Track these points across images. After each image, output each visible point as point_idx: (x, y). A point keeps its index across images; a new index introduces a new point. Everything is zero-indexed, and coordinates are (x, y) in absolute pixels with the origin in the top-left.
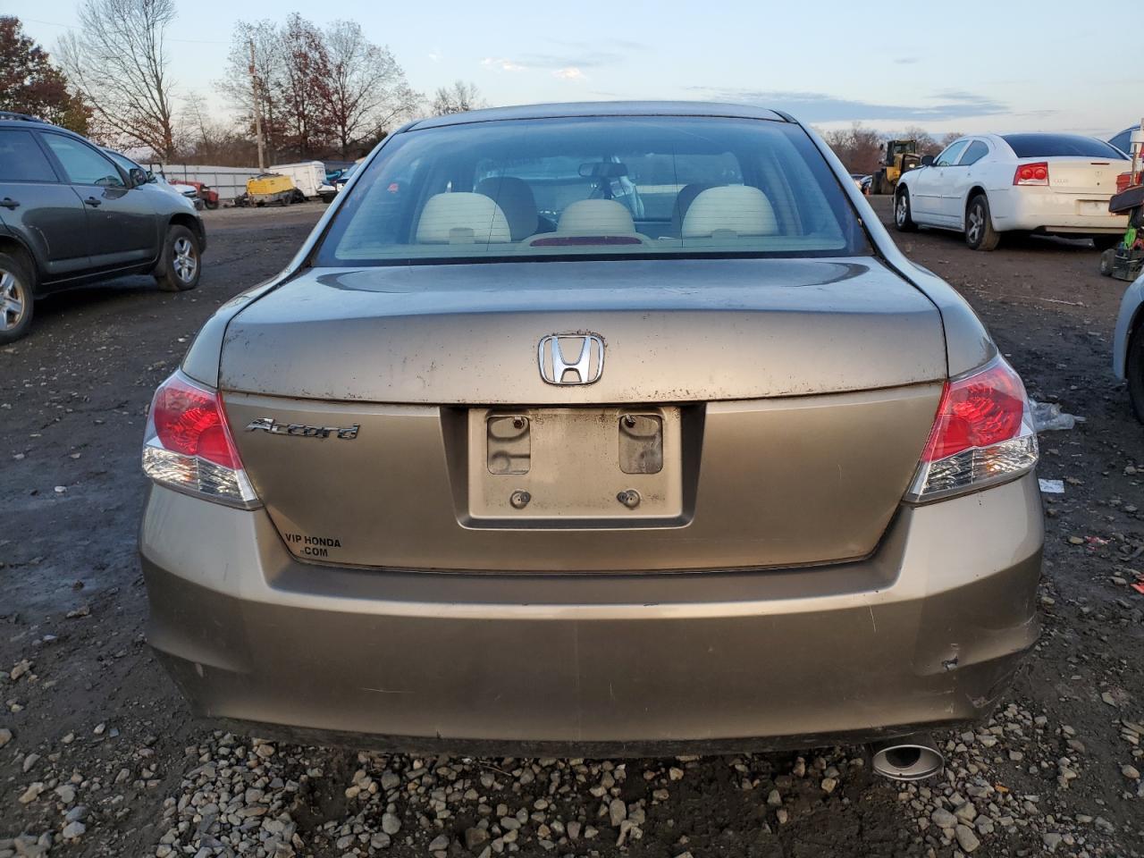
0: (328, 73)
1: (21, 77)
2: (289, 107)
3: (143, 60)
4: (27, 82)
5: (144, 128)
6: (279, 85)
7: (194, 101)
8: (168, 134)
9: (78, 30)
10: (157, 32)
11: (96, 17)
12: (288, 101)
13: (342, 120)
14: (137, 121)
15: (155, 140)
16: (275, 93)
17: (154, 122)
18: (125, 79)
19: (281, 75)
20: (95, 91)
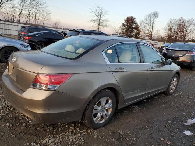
0: (184, 27)
1: (133, 26)
2: (175, 33)
3: (151, 24)
4: (134, 27)
5: (149, 35)
6: (174, 29)
7: (158, 31)
8: (152, 36)
9: (144, 19)
10: (155, 20)
11: (147, 18)
12: (175, 32)
13: (185, 36)
14: (148, 33)
15: (149, 37)
16: (173, 30)
17: (150, 34)
18: (148, 27)
19: (175, 27)
20: (143, 29)
